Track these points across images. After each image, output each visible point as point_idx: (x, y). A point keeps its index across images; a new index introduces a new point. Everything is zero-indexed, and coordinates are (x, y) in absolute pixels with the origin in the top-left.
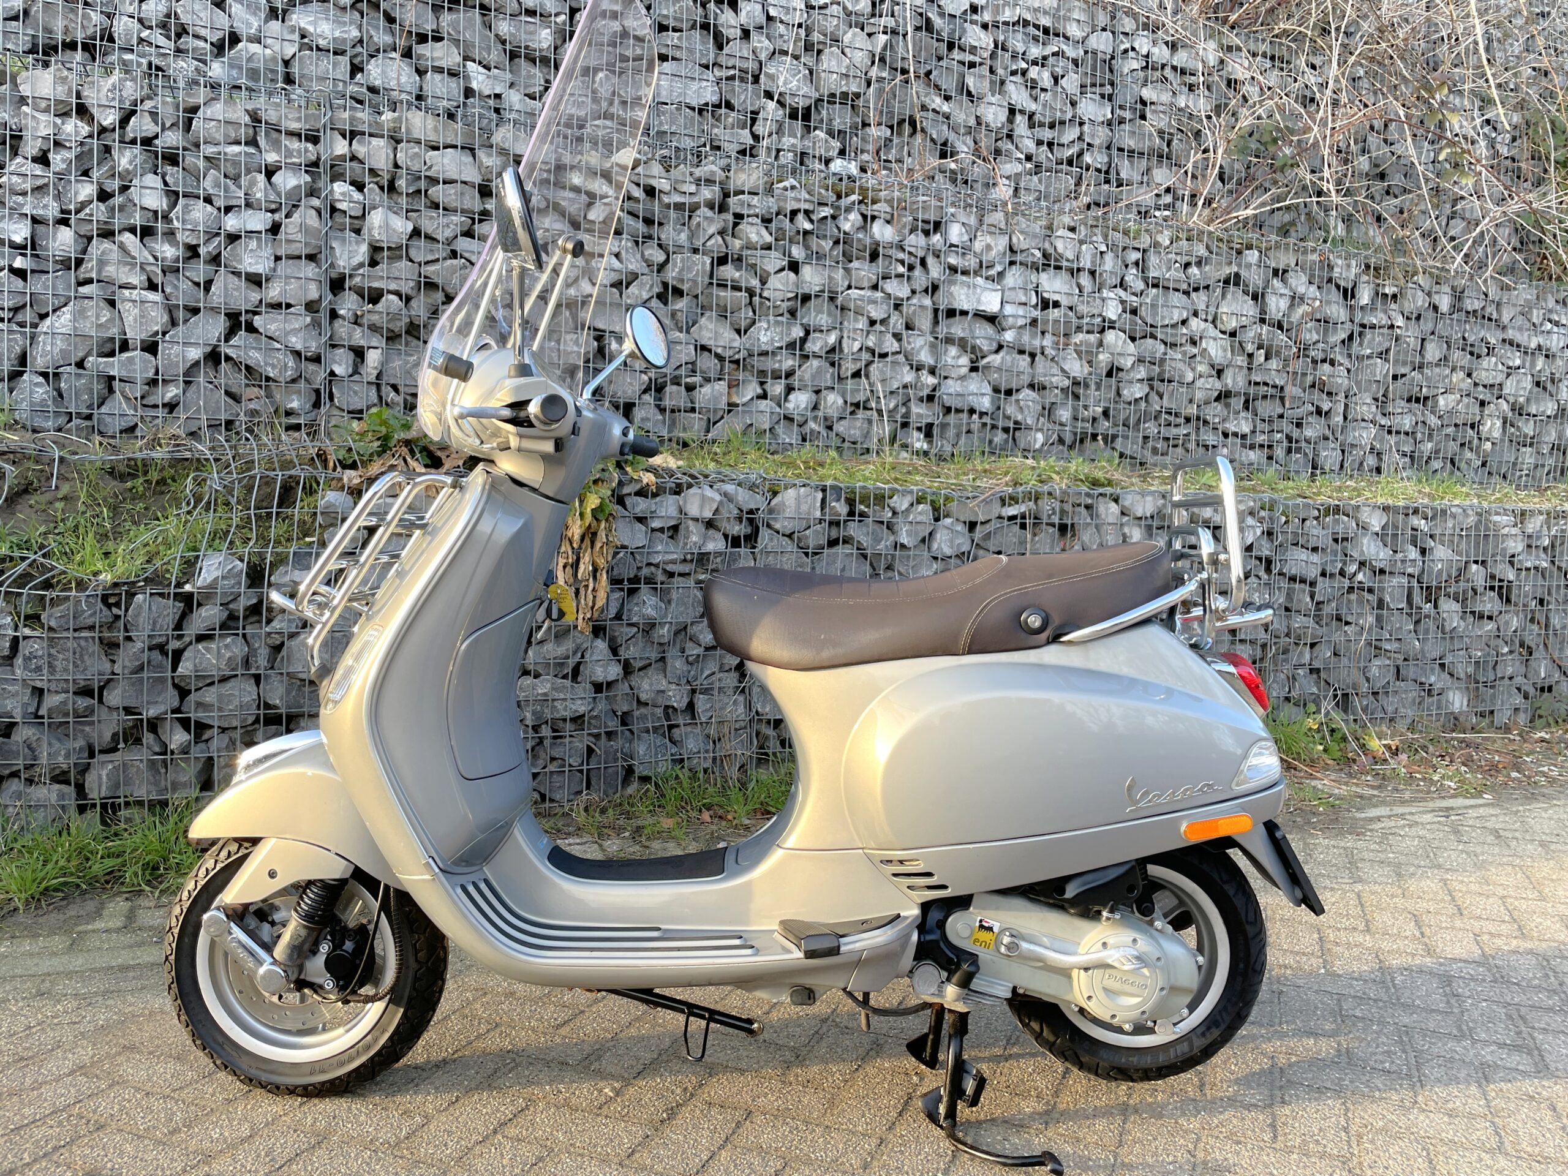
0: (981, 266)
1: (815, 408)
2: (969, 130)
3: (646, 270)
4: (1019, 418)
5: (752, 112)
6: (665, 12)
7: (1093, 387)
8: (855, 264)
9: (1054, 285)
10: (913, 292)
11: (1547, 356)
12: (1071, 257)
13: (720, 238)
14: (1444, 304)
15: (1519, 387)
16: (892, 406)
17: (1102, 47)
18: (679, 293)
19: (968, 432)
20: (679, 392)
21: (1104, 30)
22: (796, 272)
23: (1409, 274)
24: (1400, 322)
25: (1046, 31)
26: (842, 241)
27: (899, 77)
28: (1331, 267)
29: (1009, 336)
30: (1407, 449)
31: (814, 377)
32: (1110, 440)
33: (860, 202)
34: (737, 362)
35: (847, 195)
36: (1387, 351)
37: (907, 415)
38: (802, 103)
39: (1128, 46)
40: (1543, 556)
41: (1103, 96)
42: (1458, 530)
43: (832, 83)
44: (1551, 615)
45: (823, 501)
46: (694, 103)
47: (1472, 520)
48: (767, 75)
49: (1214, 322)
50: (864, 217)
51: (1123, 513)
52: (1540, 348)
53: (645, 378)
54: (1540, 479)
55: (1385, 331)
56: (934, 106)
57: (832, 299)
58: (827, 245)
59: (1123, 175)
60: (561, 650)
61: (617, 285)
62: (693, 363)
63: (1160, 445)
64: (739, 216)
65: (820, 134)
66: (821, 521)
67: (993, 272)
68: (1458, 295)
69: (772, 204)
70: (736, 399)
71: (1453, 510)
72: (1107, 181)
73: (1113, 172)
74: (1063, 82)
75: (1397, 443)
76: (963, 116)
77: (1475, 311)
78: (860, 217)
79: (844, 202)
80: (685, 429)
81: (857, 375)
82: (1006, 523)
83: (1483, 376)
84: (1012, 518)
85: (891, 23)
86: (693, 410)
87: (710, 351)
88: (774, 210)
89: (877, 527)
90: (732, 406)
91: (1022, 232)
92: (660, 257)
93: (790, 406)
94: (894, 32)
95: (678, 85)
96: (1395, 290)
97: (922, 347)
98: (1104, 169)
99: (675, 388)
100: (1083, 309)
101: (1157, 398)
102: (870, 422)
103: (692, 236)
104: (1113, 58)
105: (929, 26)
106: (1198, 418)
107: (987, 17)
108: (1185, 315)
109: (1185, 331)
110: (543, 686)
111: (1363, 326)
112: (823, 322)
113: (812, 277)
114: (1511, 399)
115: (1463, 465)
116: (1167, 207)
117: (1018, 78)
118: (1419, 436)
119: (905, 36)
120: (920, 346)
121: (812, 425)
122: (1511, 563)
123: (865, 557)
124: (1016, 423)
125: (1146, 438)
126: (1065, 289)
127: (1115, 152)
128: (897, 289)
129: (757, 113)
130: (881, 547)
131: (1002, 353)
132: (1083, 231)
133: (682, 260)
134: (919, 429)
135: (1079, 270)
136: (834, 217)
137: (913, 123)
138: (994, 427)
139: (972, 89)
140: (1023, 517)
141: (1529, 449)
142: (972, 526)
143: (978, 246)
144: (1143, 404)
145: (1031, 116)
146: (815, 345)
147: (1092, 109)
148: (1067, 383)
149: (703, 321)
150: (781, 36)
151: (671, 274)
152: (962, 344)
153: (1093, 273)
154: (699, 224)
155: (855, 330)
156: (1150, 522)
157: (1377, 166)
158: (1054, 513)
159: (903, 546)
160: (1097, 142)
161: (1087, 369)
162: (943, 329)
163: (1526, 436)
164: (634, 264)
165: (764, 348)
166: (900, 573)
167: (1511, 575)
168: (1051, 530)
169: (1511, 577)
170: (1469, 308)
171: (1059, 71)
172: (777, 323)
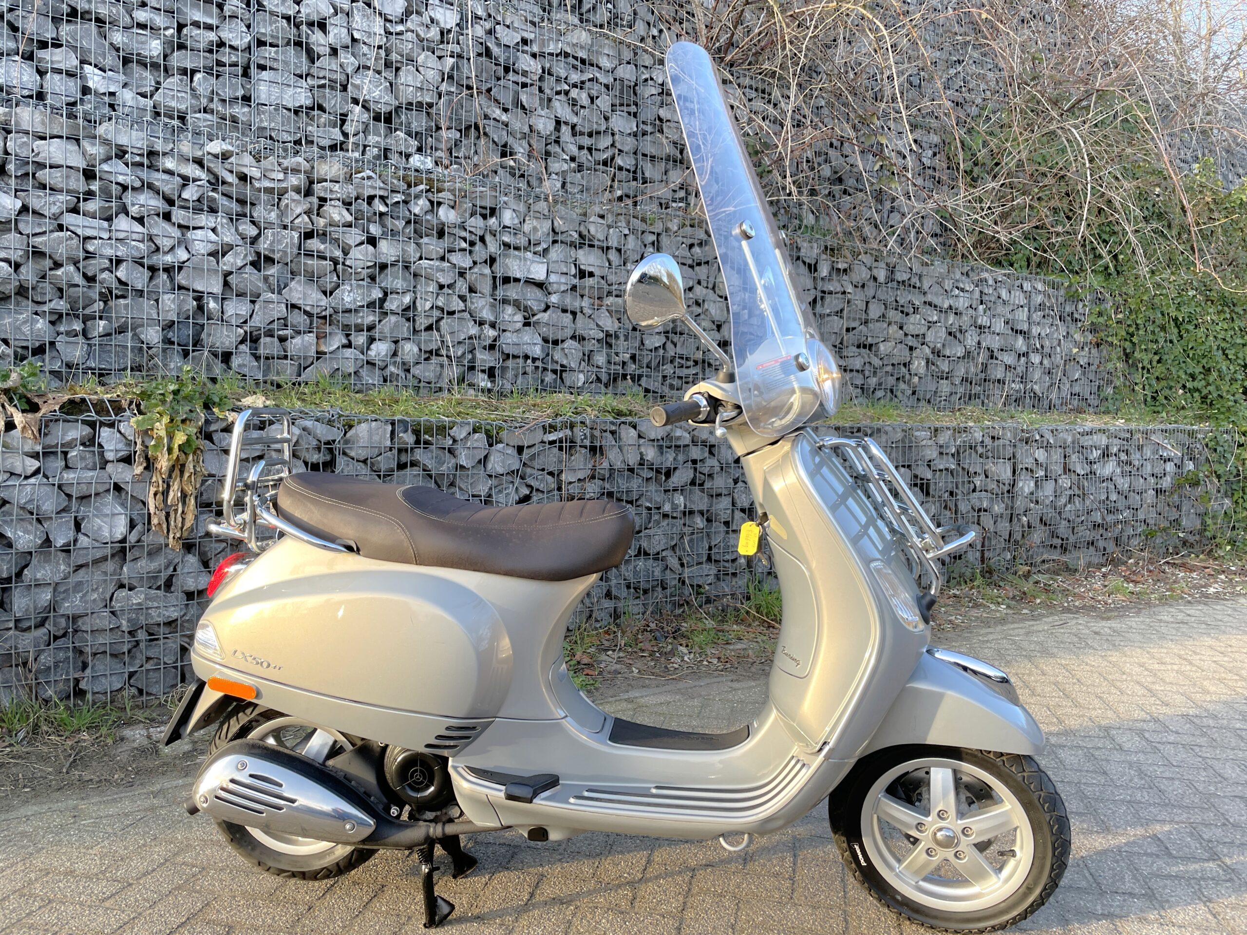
0: (530, 243)
1: (395, 354)
2: (524, 136)
3: (241, 243)
4: (565, 362)
5: (341, 115)
6: (263, 31)
7: (622, 338)
8: (425, 240)
9: (589, 259)
10: (475, 263)
11: (956, 314)
12: (602, 238)
13: (306, 217)
14: (882, 275)
15: (937, 337)
16: (460, 353)
17: (627, 76)
18: (270, 260)
19: (525, 373)
20: (272, 343)
21: (629, 63)
22: (375, 246)
23: (856, 254)
24: (850, 289)
25: (583, 61)
26: (414, 221)
27: (465, 92)
28: (798, 249)
29: (554, 299)
30: (859, 382)
31: (392, 330)
32: (637, 379)
33: (427, 191)
34: (325, 317)
35: (416, 185)
36: (842, 311)
37: (473, 360)
38: (384, 109)
39: (647, 76)
40: (951, 460)
41: (629, 113)
42: (889, 444)
43: (408, 94)
44: (959, 503)
45: (393, 432)
46: (290, 106)
47: (899, 435)
48: (353, 85)
49: (713, 288)
50: (432, 202)
51: (640, 436)
52: (950, 307)
53: (241, 331)
54: (955, 403)
55: (839, 295)
56: (495, 116)
57: (407, 268)
58: (400, 224)
59: (647, 175)
60: (153, 566)
61: (213, 254)
62: (285, 319)
63: (675, 382)
64: (323, 200)
65: (401, 134)
66: (391, 449)
67: (539, 249)
68: (892, 270)
69: (350, 191)
70: (323, 348)
71: (887, 428)
72: (635, 179)
73: (639, 172)
74: (598, 102)
75: (851, 379)
76: (518, 125)
77: (903, 282)
78: (428, 203)
79: (414, 190)
80: (278, 373)
81: (429, 328)
82: (547, 446)
83: (911, 328)
84: (552, 443)
85: (457, 49)
86: (286, 357)
87: (300, 309)
88: (354, 195)
89: (440, 452)
90: (320, 354)
91: (561, 218)
92: (253, 231)
93: (372, 353)
94: (460, 56)
95: (275, 90)
96: (845, 266)
97: (483, 307)
98: (632, 169)
99: (268, 339)
100: (612, 278)
101: (672, 346)
102: (442, 366)
103: (282, 214)
104: (636, 85)
105: (488, 53)
106: (704, 361)
107: (535, 49)
108: (691, 284)
109: (691, 295)
110: (137, 598)
111: (824, 292)
112: (399, 286)
113: (387, 250)
114: (932, 345)
115: (899, 394)
116: (681, 200)
117: (562, 97)
118: (867, 373)
119: (469, 59)
120: (482, 306)
121: (392, 369)
122: (929, 466)
123: (430, 476)
124: (562, 366)
125: (664, 377)
126: (598, 262)
127: (640, 157)
128: (462, 260)
129: (347, 116)
130: (444, 468)
131: (549, 312)
132: (610, 219)
133: (273, 234)
134: (483, 371)
135: (608, 248)
136: (406, 202)
137: (477, 128)
138: (545, 369)
139: (525, 104)
140: (561, 441)
141: (945, 381)
142: (520, 450)
143: (527, 228)
144: (661, 351)
145: (573, 127)
146: (393, 304)
147: (621, 123)
148: (601, 335)
149: (293, 284)
150: (364, 55)
151: (263, 246)
152: (517, 304)
153: (619, 250)
154: (287, 205)
155: (427, 292)
156: (661, 443)
157: (836, 173)
158: (586, 438)
159: (462, 467)
160: (626, 149)
161: (617, 324)
162: (500, 293)
163: (943, 372)
164: (228, 236)
165: (348, 306)
166: (461, 489)
167: (929, 475)
168: (583, 451)
169: (929, 477)
170: (900, 279)
171: (594, 93)
172: (359, 286)
